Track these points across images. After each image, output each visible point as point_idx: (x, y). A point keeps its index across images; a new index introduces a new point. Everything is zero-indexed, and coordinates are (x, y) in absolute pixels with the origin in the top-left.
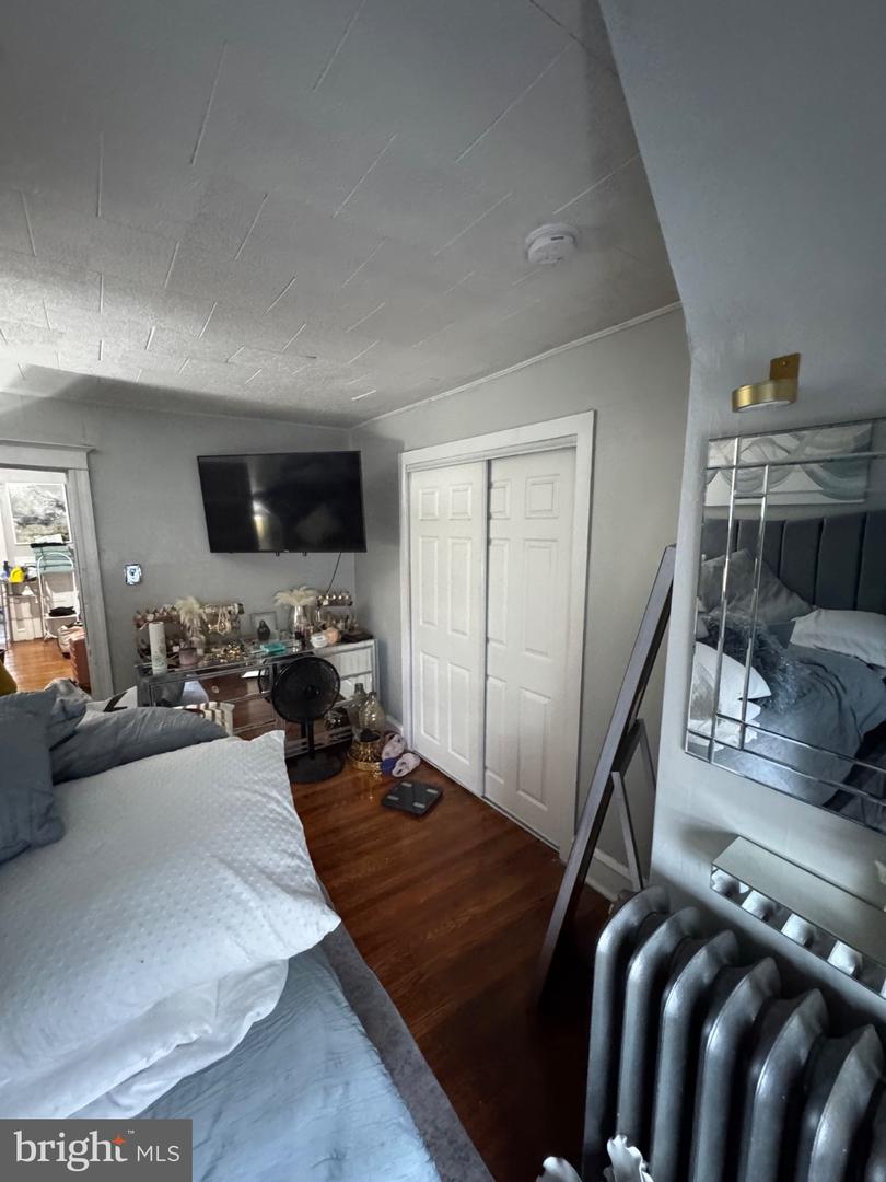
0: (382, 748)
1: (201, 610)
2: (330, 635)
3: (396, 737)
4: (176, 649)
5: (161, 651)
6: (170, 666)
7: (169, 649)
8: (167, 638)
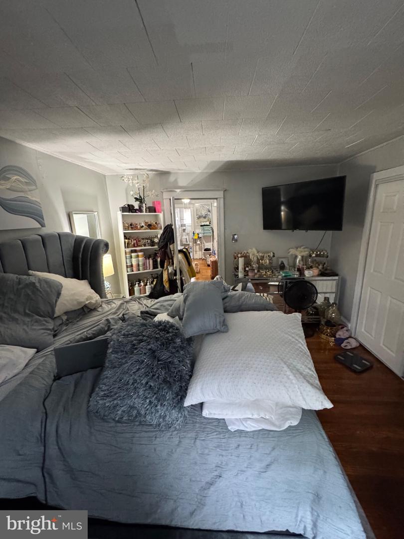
0: (337, 332)
1: (258, 254)
2: (315, 271)
3: (345, 328)
4: (247, 269)
5: (242, 269)
6: (245, 275)
7: (245, 269)
8: (245, 264)
